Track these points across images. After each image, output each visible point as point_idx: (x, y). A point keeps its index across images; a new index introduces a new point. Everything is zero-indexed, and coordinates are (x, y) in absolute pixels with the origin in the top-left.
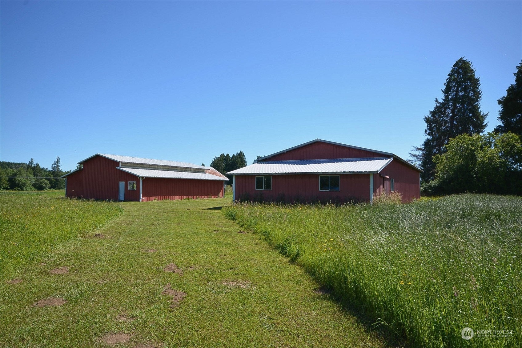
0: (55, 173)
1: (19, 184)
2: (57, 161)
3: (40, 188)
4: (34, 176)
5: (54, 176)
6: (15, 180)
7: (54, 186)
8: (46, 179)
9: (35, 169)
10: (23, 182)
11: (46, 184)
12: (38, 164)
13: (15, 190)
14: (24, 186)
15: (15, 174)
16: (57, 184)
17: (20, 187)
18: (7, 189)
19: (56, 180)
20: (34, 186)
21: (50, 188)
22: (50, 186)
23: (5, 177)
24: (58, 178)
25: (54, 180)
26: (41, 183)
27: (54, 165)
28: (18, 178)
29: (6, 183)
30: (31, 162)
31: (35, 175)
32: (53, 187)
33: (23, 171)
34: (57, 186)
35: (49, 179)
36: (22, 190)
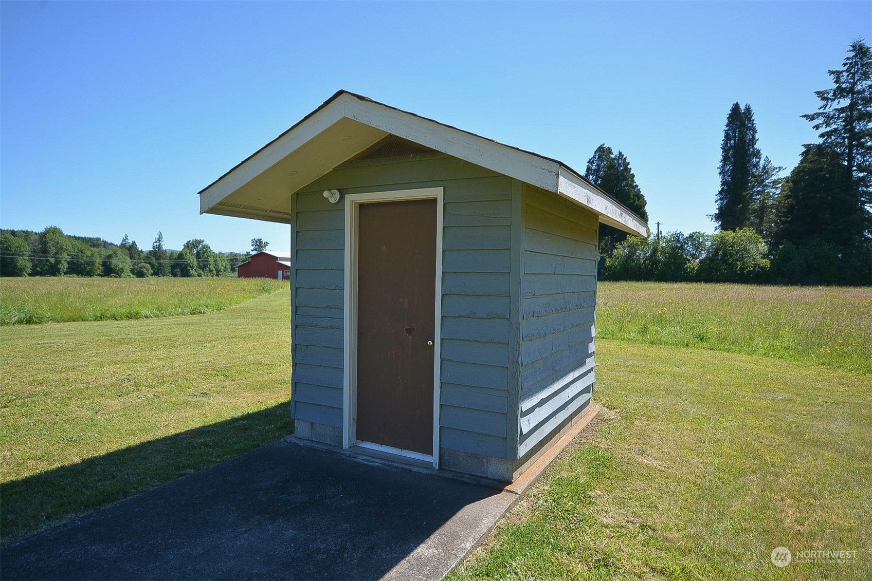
0: (157, 253)
1: (115, 269)
2: (159, 239)
3: (140, 274)
4: (131, 259)
5: (156, 260)
6: (111, 263)
7: (158, 272)
8: (145, 262)
9: (130, 249)
10: (121, 266)
11: (148, 270)
12: (134, 242)
13: (111, 277)
14: (122, 272)
15: (110, 257)
16: (160, 269)
17: (117, 273)
18: (102, 276)
19: (160, 264)
20: (132, 271)
21: (152, 275)
22: (152, 272)
23: (98, 261)
24: (162, 261)
25: (157, 264)
26: (141, 268)
27: (155, 244)
28: (114, 261)
29: (101, 268)
30: (125, 240)
31: (131, 257)
32: (156, 274)
33: (119, 252)
34: (161, 273)
35: (150, 263)
36: (120, 277)
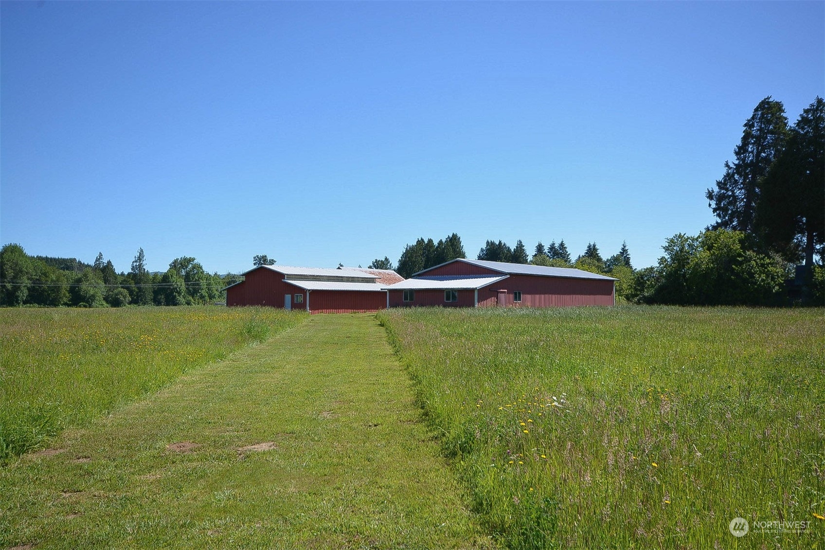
0: (138, 276)
1: (85, 297)
2: (139, 257)
3: (115, 302)
4: (105, 283)
5: (135, 284)
6: (80, 290)
7: (137, 299)
8: (122, 287)
9: (105, 271)
10: (92, 292)
11: (125, 297)
12: (109, 263)
13: (80, 306)
14: (93, 300)
15: (79, 281)
16: (140, 296)
17: (87, 302)
18: (69, 305)
19: (139, 288)
20: (106, 299)
21: (130, 303)
22: (130, 299)
23: (65, 285)
24: (142, 285)
25: (136, 289)
26: (117, 295)
27: (135, 264)
28: (84, 286)
29: (67, 295)
30: (99, 259)
31: (106, 281)
32: (134, 302)
33: (91, 275)
34: (141, 300)
35: (128, 288)
36: (90, 306)
